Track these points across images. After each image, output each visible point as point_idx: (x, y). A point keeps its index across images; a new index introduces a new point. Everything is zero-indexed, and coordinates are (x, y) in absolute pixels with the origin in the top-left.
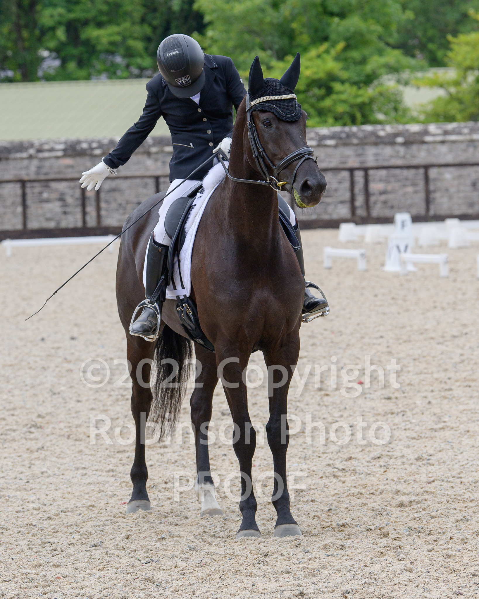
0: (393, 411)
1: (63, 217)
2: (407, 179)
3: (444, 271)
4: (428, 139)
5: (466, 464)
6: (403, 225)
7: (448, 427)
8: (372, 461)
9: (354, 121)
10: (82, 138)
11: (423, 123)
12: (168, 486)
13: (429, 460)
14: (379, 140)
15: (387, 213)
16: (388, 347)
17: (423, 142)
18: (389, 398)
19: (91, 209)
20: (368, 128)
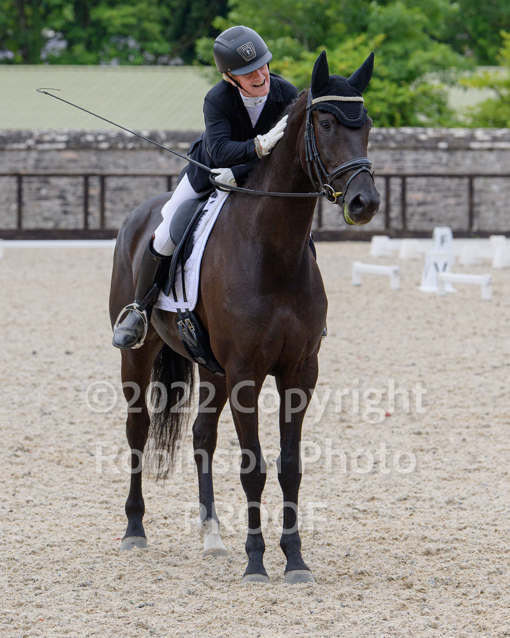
0: (423, 448)
1: (63, 216)
2: (449, 189)
3: (486, 294)
4: (474, 145)
5: (502, 510)
6: (443, 240)
7: (483, 468)
8: (397, 503)
9: (392, 122)
10: (87, 129)
11: (470, 127)
12: (167, 521)
13: (461, 504)
14: (419, 145)
15: (425, 226)
16: (420, 376)
17: (469, 149)
18: (419, 433)
19: (94, 210)
20: (408, 131)
